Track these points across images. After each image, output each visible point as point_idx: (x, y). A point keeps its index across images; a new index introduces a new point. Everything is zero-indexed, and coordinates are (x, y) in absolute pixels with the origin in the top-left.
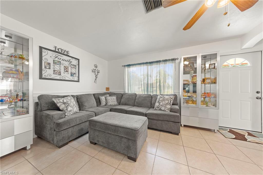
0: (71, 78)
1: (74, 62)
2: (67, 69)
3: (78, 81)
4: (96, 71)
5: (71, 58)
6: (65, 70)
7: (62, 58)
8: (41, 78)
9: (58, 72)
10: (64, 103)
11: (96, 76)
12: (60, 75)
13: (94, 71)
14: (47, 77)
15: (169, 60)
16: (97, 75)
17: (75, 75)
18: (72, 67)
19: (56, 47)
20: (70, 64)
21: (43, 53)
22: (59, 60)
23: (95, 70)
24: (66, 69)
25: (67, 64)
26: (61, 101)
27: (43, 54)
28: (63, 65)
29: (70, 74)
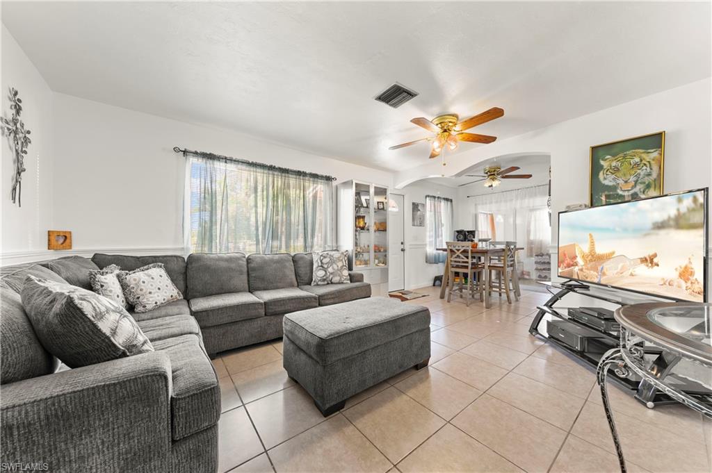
15: (322, 177)
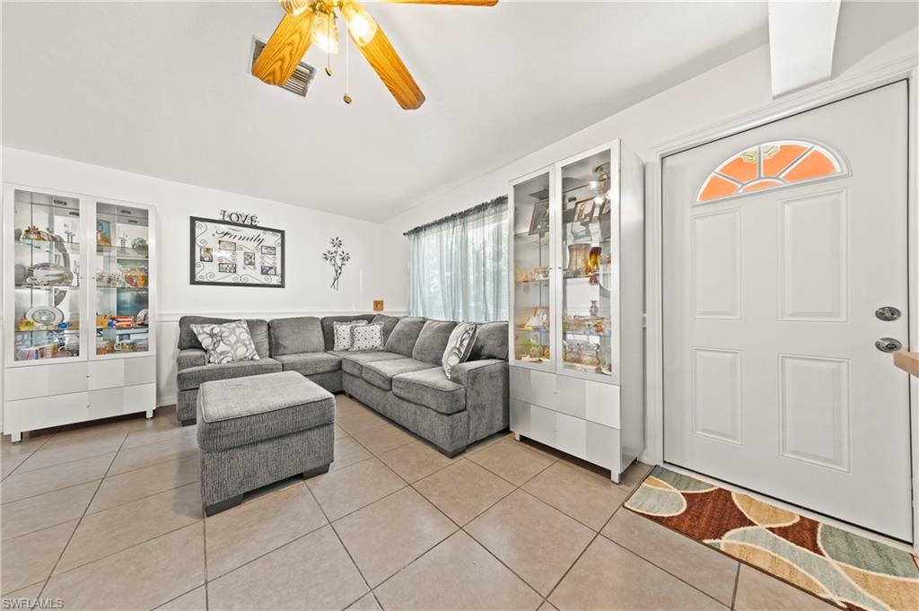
0: (262, 279)
1: (271, 240)
2: (251, 258)
3: (282, 286)
4: (338, 258)
5: (261, 232)
6: (247, 262)
7: (239, 235)
8: (193, 282)
9: (230, 266)
10: (212, 335)
11: (337, 271)
12: (235, 272)
13: (329, 255)
14: (206, 280)
16: (340, 268)
17: (272, 271)
18: (264, 251)
19: (224, 212)
20: (260, 246)
21: (196, 229)
22: (232, 240)
23: (334, 255)
24: (249, 259)
25: (250, 246)
26: (207, 329)
27: (198, 231)
28: (241, 249)
29: (259, 270)
